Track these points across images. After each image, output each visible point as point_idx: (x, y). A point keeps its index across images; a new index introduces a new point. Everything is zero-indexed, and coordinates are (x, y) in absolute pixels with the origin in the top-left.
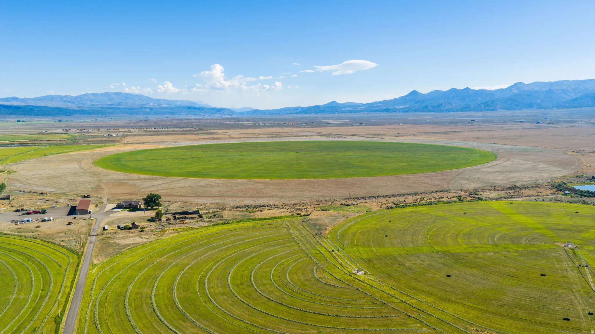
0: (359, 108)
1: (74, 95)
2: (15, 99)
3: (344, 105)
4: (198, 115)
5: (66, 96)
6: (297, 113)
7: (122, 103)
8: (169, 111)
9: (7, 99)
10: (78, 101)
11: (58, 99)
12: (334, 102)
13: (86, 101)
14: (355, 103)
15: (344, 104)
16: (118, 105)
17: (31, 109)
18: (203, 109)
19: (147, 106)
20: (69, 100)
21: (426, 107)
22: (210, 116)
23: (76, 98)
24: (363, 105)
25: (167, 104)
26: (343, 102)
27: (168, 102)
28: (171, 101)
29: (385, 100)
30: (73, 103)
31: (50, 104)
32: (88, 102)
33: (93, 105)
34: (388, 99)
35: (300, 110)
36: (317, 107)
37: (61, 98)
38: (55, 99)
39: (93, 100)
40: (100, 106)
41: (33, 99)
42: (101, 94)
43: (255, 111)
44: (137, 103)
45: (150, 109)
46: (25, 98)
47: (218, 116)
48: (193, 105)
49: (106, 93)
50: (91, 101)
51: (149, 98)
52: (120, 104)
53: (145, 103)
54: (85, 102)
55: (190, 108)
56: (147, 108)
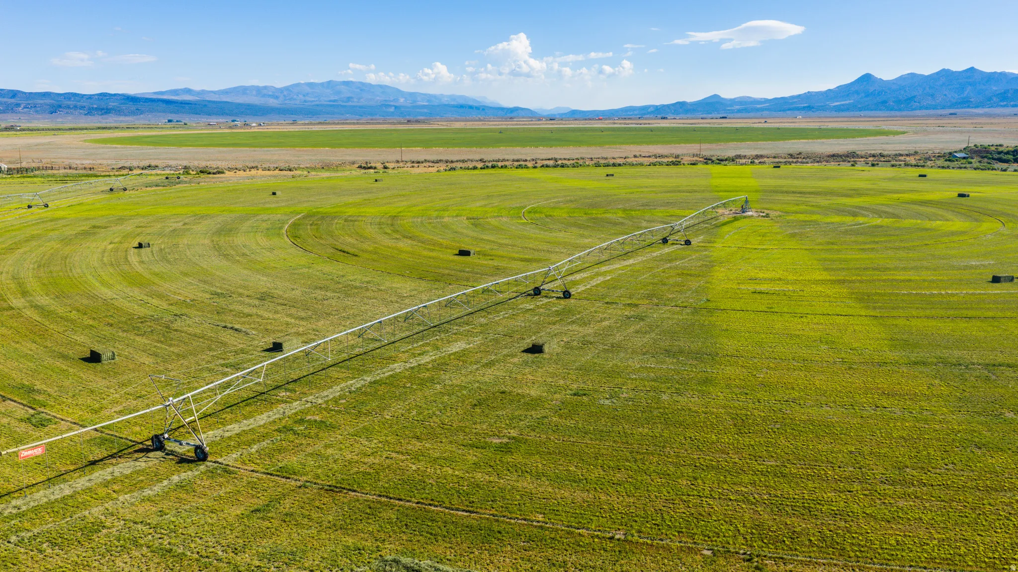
0: (758, 106)
2: (188, 91)
3: (733, 102)
5: (265, 88)
7: (352, 98)
8: (425, 110)
9: (175, 92)
10: (284, 95)
11: (254, 92)
12: (716, 96)
13: (297, 95)
14: (754, 99)
15: (735, 99)
16: (346, 102)
18: (483, 110)
19: (392, 103)
20: (270, 93)
21: (884, 102)
23: (281, 90)
24: (766, 101)
25: (428, 101)
26: (733, 97)
27: (430, 97)
28: (435, 96)
29: (809, 92)
30: (277, 98)
31: (240, 99)
32: (301, 96)
33: (305, 101)
34: (815, 90)
35: (651, 110)
36: (682, 104)
37: (259, 90)
38: (248, 92)
39: (308, 94)
40: (317, 103)
41: (215, 92)
42: (322, 84)
43: (574, 113)
44: (378, 98)
45: (396, 107)
46: (203, 91)
48: (468, 103)
49: (329, 82)
50: (304, 96)
51: (399, 91)
52: (349, 99)
53: (392, 99)
54: (295, 97)
55: (462, 106)
56: (390, 106)
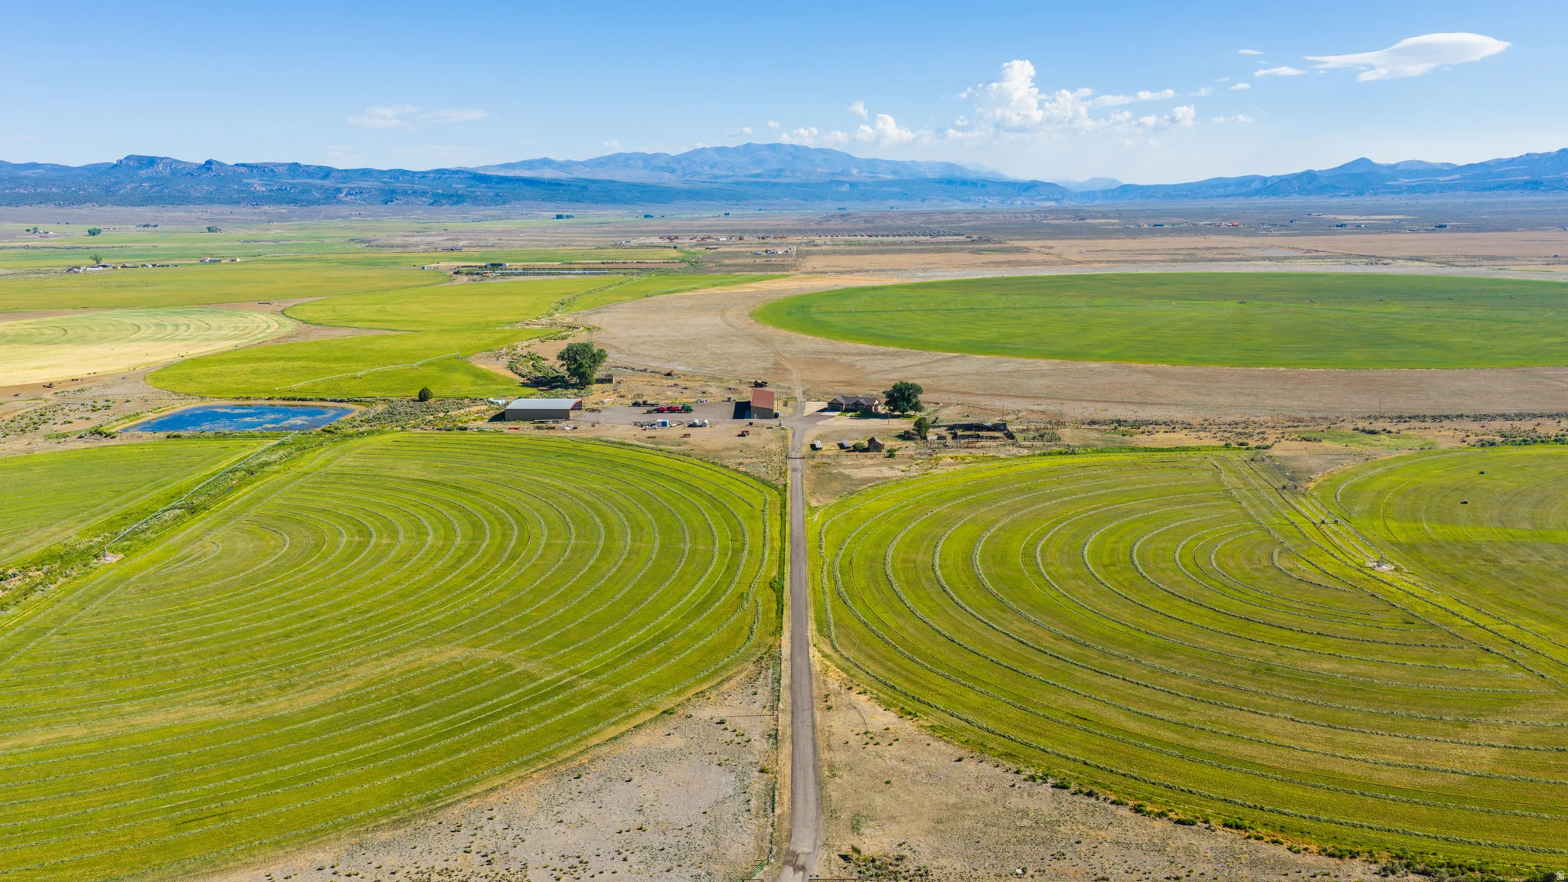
0: (1440, 179)
1: (674, 152)
2: (547, 162)
3: (1395, 170)
4: (969, 200)
5: (656, 155)
6: (1248, 195)
7: (784, 170)
8: (896, 189)
9: (529, 164)
10: (684, 168)
11: (640, 163)
12: (1363, 161)
13: (702, 167)
14: (1430, 165)
15: (1395, 166)
16: (775, 177)
17: (584, 188)
18: (983, 186)
19: (842, 178)
20: (663, 164)
22: (1002, 202)
23: (678, 159)
24: (1454, 169)
25: (894, 172)
26: (1392, 161)
27: (895, 166)
28: (903, 164)
29: (1528, 154)
30: (673, 171)
31: (622, 175)
32: (707, 168)
33: (716, 177)
34: (1541, 151)
35: (1255, 185)
36: (1309, 177)
37: (647, 160)
38: (631, 162)
39: (716, 164)
40: (734, 179)
41: (585, 164)
42: (736, 149)
43: (1127, 190)
44: (819, 170)
45: (852, 185)
46: (568, 161)
47: (1023, 203)
48: (957, 174)
49: (748, 145)
50: (711, 168)
51: (849, 157)
52: (779, 172)
53: (839, 170)
54: (698, 169)
55: (950, 182)
56: (843, 182)
